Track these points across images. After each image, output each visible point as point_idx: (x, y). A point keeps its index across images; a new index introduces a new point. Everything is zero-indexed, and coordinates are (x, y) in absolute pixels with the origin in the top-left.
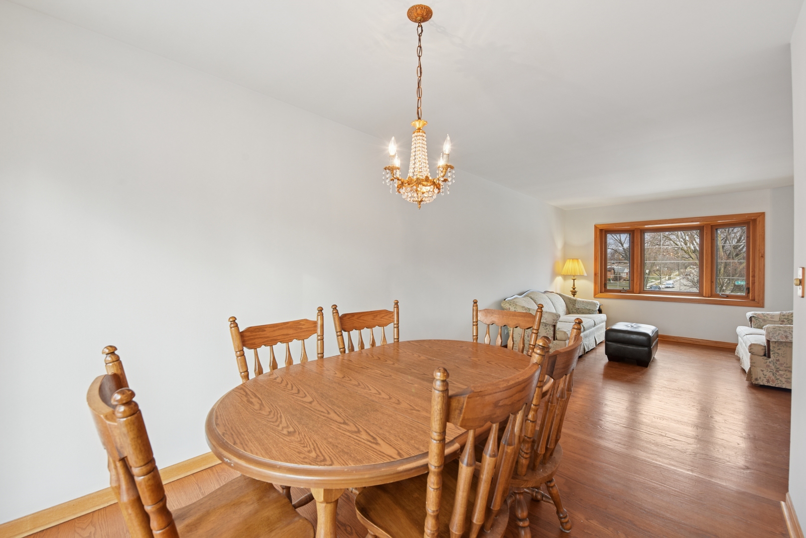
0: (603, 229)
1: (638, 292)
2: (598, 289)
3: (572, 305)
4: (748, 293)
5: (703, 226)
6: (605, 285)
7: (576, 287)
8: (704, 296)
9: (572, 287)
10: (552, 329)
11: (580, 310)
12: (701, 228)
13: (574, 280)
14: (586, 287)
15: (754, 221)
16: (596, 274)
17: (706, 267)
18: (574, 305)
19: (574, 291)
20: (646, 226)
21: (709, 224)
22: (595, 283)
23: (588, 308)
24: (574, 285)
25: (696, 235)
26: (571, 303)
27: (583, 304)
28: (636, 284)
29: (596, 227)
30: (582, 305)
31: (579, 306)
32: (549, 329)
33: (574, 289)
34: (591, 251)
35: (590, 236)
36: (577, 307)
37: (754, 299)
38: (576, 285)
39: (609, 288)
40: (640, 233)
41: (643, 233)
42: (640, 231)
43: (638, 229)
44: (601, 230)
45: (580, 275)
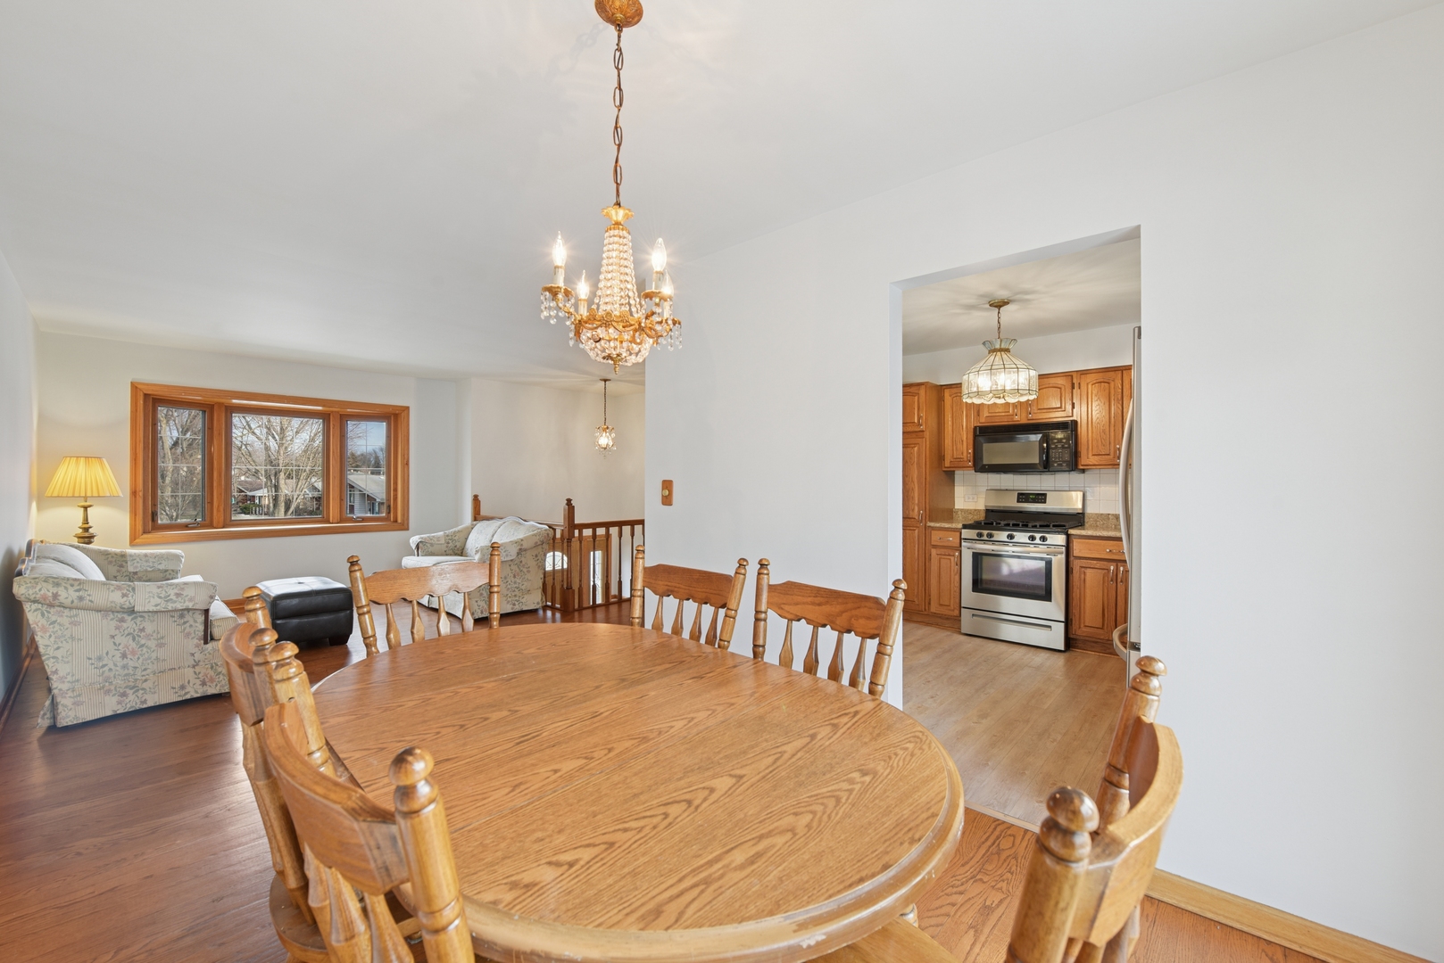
0: (149, 395)
1: (221, 524)
2: (140, 527)
3: (116, 568)
4: (389, 513)
5: (329, 414)
6: (154, 515)
7: (90, 524)
8: (331, 521)
9: (80, 525)
10: (201, 619)
11: (139, 575)
12: (325, 417)
13: (86, 508)
14: (113, 524)
15: (396, 416)
16: (134, 493)
17: (334, 477)
18: (121, 566)
19: (87, 535)
20: (234, 401)
21: (338, 412)
22: (134, 512)
23: (161, 567)
24: (86, 520)
25: (316, 426)
26: (111, 562)
27: (147, 561)
28: (218, 511)
29: (135, 387)
30: (145, 564)
31: (136, 567)
32: (191, 622)
33: (86, 530)
34: (122, 441)
35: (121, 407)
36: (131, 569)
37: (396, 521)
38: (89, 521)
39: (162, 520)
40: (224, 414)
41: (229, 414)
42: (223, 409)
43: (220, 404)
44: (146, 396)
45: (99, 496)
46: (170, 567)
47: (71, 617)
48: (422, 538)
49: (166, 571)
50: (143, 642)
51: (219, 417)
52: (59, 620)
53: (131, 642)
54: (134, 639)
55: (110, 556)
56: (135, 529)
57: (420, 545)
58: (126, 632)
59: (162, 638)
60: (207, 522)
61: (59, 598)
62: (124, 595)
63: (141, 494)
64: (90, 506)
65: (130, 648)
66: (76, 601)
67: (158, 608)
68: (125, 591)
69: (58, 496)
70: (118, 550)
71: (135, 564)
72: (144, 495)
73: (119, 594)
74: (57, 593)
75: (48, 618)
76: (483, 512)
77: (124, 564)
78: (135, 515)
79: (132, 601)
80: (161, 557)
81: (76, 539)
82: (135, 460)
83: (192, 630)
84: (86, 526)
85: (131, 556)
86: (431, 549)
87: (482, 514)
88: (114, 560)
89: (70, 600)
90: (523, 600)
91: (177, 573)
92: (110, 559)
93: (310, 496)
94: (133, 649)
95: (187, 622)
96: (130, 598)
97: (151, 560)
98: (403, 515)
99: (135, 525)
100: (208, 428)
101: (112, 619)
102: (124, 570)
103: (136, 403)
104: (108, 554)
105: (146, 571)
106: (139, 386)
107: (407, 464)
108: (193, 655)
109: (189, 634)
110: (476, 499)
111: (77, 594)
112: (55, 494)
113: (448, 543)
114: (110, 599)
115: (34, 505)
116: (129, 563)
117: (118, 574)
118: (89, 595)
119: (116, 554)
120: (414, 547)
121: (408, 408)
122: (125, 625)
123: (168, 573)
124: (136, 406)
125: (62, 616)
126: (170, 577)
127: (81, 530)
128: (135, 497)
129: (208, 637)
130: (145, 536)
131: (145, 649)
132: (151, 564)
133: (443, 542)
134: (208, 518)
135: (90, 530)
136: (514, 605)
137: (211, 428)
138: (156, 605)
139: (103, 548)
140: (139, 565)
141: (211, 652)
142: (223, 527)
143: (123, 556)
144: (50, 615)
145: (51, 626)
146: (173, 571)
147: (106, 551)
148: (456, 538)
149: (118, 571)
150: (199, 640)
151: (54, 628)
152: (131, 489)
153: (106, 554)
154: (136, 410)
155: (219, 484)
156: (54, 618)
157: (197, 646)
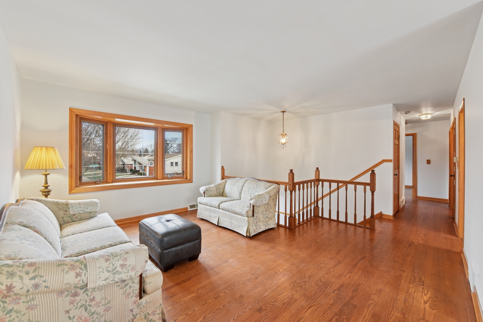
1: (111, 182)
2: (74, 184)
3: (63, 212)
4: (184, 174)
5: (158, 128)
6: (80, 177)
7: (49, 184)
8: (159, 179)
9: (43, 185)
11: (76, 216)
12: (156, 129)
13: (46, 175)
14: (60, 183)
15: (187, 129)
16: (71, 166)
18: (66, 211)
19: (46, 191)
20: (117, 120)
21: (161, 126)
22: (71, 176)
23: (88, 210)
24: (46, 182)
26: (60, 209)
27: (80, 207)
28: (110, 174)
29: (71, 110)
30: (79, 209)
31: (74, 211)
33: (46, 187)
36: (72, 213)
37: (186, 178)
38: (48, 182)
39: (84, 179)
40: (112, 127)
41: (114, 127)
42: (112, 124)
43: (111, 122)
44: (77, 115)
45: (53, 169)
46: (93, 211)
47: (27, 302)
48: (206, 188)
49: (91, 212)
50: (93, 310)
51: (110, 127)
52: (16, 307)
53: (83, 312)
54: (86, 309)
55: (59, 205)
56: (71, 186)
57: (206, 191)
58: (79, 305)
59: (109, 302)
60: (105, 180)
61: (14, 290)
62: (78, 275)
63: (74, 167)
64: (48, 174)
65: (83, 318)
66: (31, 290)
67: (107, 281)
68: (78, 270)
69: (31, 169)
70: (64, 201)
71: (74, 209)
72: (76, 167)
73: (72, 274)
74: (11, 285)
75: (4, 308)
76: (226, 174)
77: (67, 209)
78: (72, 178)
79: (85, 280)
80: (87, 204)
81: (41, 193)
82: (71, 149)
83: (131, 291)
84: (46, 185)
85: (71, 204)
86: (210, 193)
87: (225, 175)
88: (62, 207)
89: (25, 289)
90: (269, 223)
91: (96, 213)
92: (60, 207)
93: (121, 164)
94: (85, 318)
95: (128, 284)
96: (83, 277)
97: (82, 206)
98: (190, 176)
99: (72, 183)
100: (105, 134)
101: (66, 296)
102: (67, 213)
103: (72, 119)
104: (58, 204)
105: (80, 213)
106: (73, 110)
107: (192, 152)
108: (132, 311)
109: (129, 294)
110: (222, 167)
111: (33, 282)
112: (29, 168)
113: (217, 190)
114: (65, 282)
115: (18, 174)
116: (70, 209)
117: (64, 216)
118: (45, 281)
119: (63, 204)
120: (202, 192)
121: (192, 125)
122: (78, 298)
123: (91, 214)
124: (72, 121)
125: (19, 303)
126: (93, 216)
127: (43, 188)
128: (72, 168)
129: (142, 292)
130: (77, 189)
131: (95, 316)
132: (82, 209)
133: (215, 189)
134: (105, 178)
135: (49, 188)
136: (266, 226)
137: (106, 134)
138: (106, 280)
139: (55, 200)
140: (76, 210)
141: (145, 305)
142: (112, 183)
143: (67, 204)
144: (6, 305)
145: (8, 316)
146: (94, 212)
147: (57, 202)
148: (220, 187)
149: (64, 214)
150: (136, 297)
151: (10, 317)
152: (69, 164)
153: (57, 204)
154: (72, 123)
155: (110, 161)
156: (10, 307)
157: (135, 303)
